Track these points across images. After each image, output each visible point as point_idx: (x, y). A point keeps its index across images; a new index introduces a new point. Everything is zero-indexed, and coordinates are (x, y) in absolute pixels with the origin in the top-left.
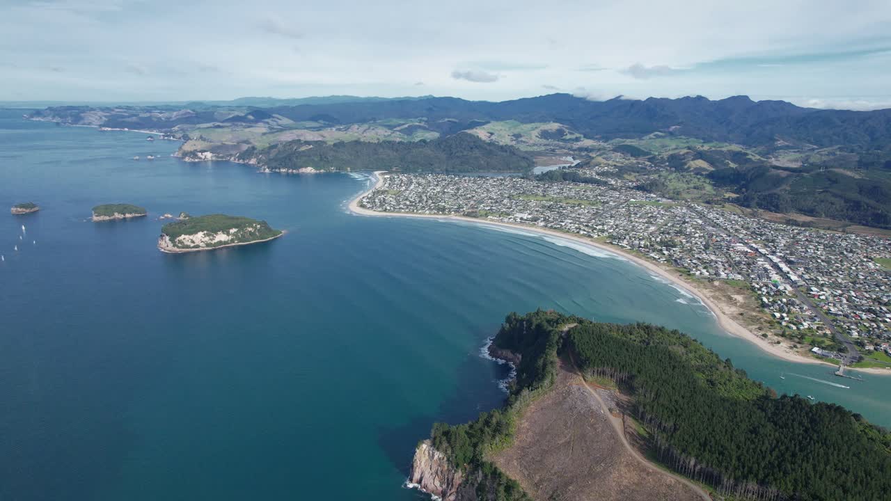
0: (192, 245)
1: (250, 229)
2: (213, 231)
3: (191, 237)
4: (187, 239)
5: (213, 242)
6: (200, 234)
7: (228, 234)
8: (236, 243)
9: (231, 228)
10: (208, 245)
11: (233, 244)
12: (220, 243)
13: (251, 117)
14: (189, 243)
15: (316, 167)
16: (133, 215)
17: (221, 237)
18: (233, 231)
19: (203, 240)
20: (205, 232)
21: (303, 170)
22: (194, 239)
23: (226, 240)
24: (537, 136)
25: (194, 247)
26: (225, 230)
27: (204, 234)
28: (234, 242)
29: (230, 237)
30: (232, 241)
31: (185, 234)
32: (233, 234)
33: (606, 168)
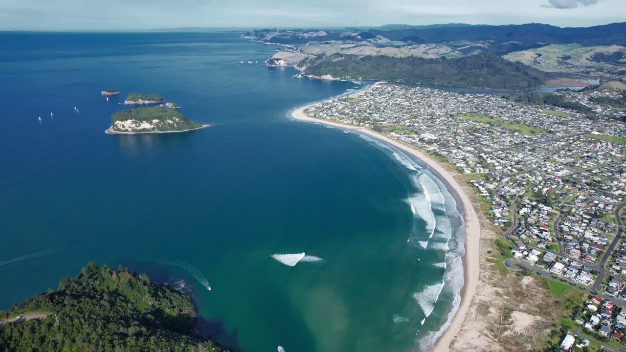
0: (123, 129)
1: (170, 122)
2: (139, 120)
3: (123, 123)
4: (120, 124)
5: (138, 128)
6: (129, 121)
7: (151, 124)
8: (157, 131)
9: (155, 119)
10: (133, 130)
11: (154, 132)
12: (144, 129)
13: (359, 37)
14: (121, 127)
15: (334, 76)
16: (151, 102)
17: (145, 125)
18: (155, 121)
19: (131, 126)
20: (133, 120)
21: (324, 77)
22: (125, 125)
23: (149, 128)
24: (587, 59)
25: (124, 131)
26: (149, 120)
27: (132, 122)
28: (154, 130)
29: (152, 126)
30: (154, 129)
31: (119, 120)
32: (156, 124)
33: (607, 93)
